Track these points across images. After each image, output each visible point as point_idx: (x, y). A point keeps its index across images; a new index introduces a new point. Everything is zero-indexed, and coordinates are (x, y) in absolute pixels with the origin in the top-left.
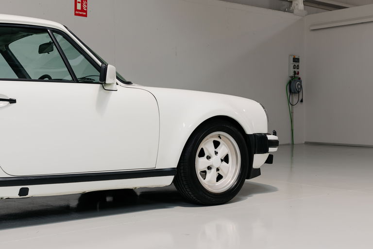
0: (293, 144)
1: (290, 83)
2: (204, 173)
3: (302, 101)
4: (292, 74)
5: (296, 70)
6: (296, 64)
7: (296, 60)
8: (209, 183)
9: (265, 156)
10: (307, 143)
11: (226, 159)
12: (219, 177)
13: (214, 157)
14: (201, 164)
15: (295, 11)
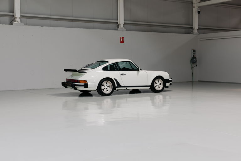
0: (193, 81)
1: (192, 59)
2: (156, 87)
3: (197, 66)
4: (193, 56)
5: (194, 55)
6: (194, 53)
7: (194, 51)
8: (157, 88)
9: (169, 84)
10: (199, 81)
11: (160, 84)
12: (159, 87)
13: (158, 83)
14: (155, 85)
15: (194, 33)
